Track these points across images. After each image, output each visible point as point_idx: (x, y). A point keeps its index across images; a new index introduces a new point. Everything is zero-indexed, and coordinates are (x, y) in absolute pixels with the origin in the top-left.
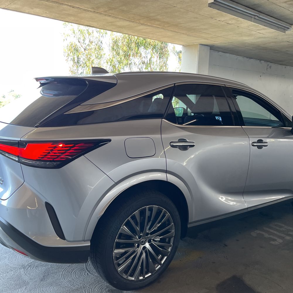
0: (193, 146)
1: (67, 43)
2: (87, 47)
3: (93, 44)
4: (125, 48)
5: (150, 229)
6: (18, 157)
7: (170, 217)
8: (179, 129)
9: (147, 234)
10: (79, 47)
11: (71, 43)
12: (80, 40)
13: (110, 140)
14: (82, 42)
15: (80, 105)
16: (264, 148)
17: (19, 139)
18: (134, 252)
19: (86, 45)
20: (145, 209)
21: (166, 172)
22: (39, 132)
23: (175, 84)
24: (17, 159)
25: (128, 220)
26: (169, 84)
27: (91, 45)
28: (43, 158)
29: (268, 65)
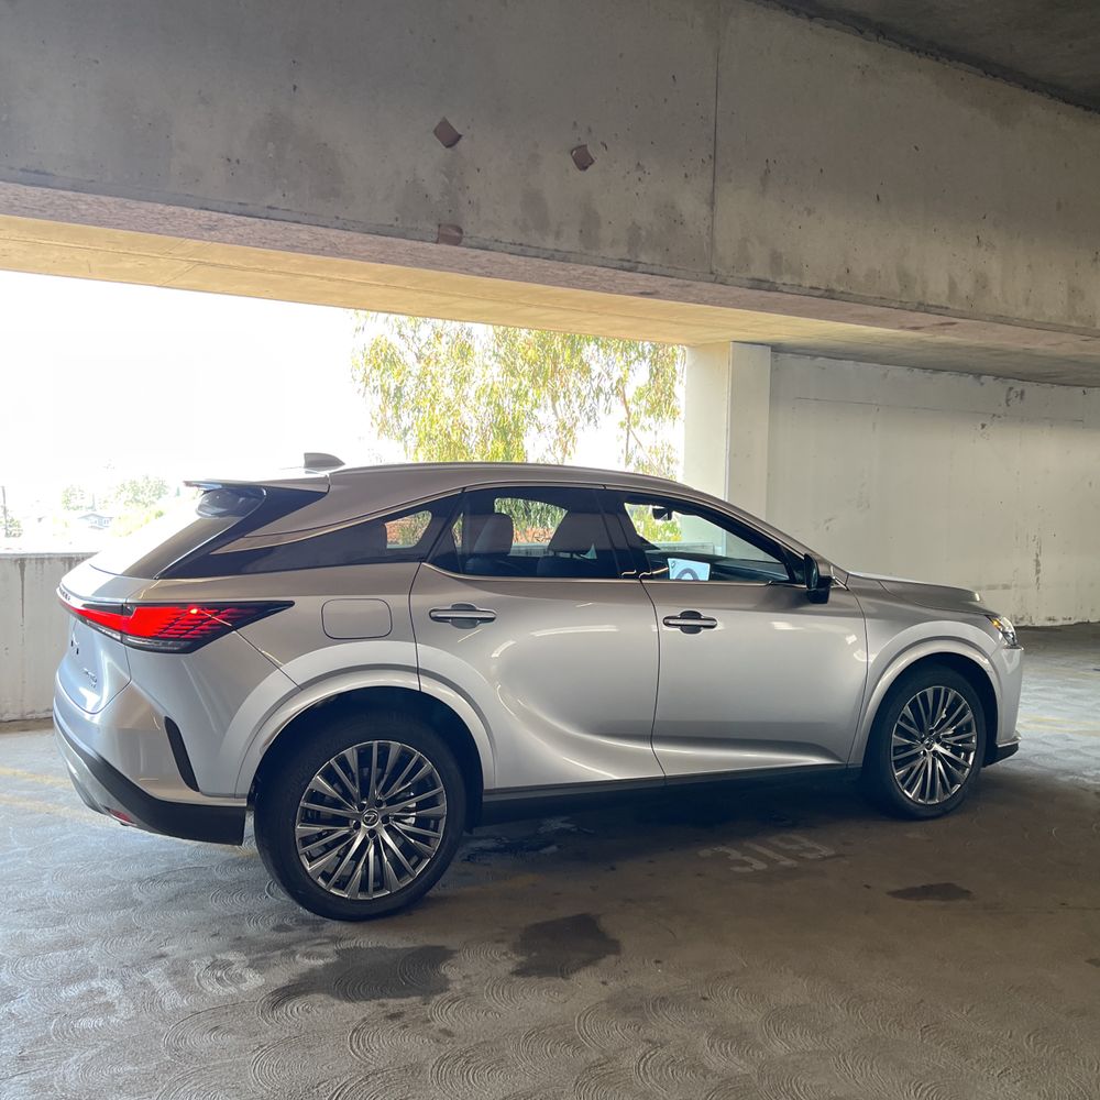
0: (492, 620)
1: (365, 339)
2: (424, 351)
3: (444, 340)
4: (531, 353)
5: (384, 791)
6: (121, 632)
7: (432, 772)
8: (459, 583)
9: (379, 804)
10: (397, 353)
11: (373, 342)
12: (404, 331)
13: (291, 604)
14: (411, 334)
15: (243, 537)
16: (703, 631)
17: (122, 601)
18: (346, 837)
19: (423, 343)
20: (371, 747)
21: (418, 671)
22: (163, 588)
23: (464, 488)
24: (119, 638)
25: (330, 766)
26: (452, 488)
27: (437, 345)
28: (161, 633)
29: (1011, 389)
